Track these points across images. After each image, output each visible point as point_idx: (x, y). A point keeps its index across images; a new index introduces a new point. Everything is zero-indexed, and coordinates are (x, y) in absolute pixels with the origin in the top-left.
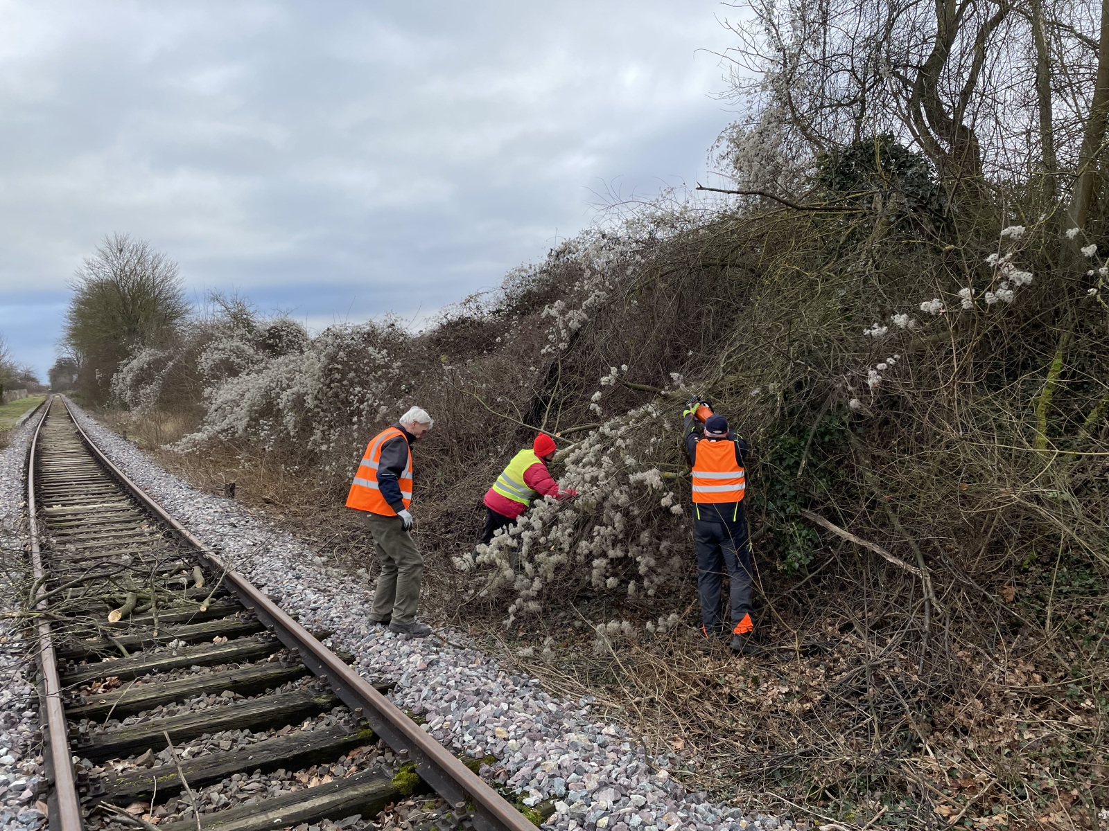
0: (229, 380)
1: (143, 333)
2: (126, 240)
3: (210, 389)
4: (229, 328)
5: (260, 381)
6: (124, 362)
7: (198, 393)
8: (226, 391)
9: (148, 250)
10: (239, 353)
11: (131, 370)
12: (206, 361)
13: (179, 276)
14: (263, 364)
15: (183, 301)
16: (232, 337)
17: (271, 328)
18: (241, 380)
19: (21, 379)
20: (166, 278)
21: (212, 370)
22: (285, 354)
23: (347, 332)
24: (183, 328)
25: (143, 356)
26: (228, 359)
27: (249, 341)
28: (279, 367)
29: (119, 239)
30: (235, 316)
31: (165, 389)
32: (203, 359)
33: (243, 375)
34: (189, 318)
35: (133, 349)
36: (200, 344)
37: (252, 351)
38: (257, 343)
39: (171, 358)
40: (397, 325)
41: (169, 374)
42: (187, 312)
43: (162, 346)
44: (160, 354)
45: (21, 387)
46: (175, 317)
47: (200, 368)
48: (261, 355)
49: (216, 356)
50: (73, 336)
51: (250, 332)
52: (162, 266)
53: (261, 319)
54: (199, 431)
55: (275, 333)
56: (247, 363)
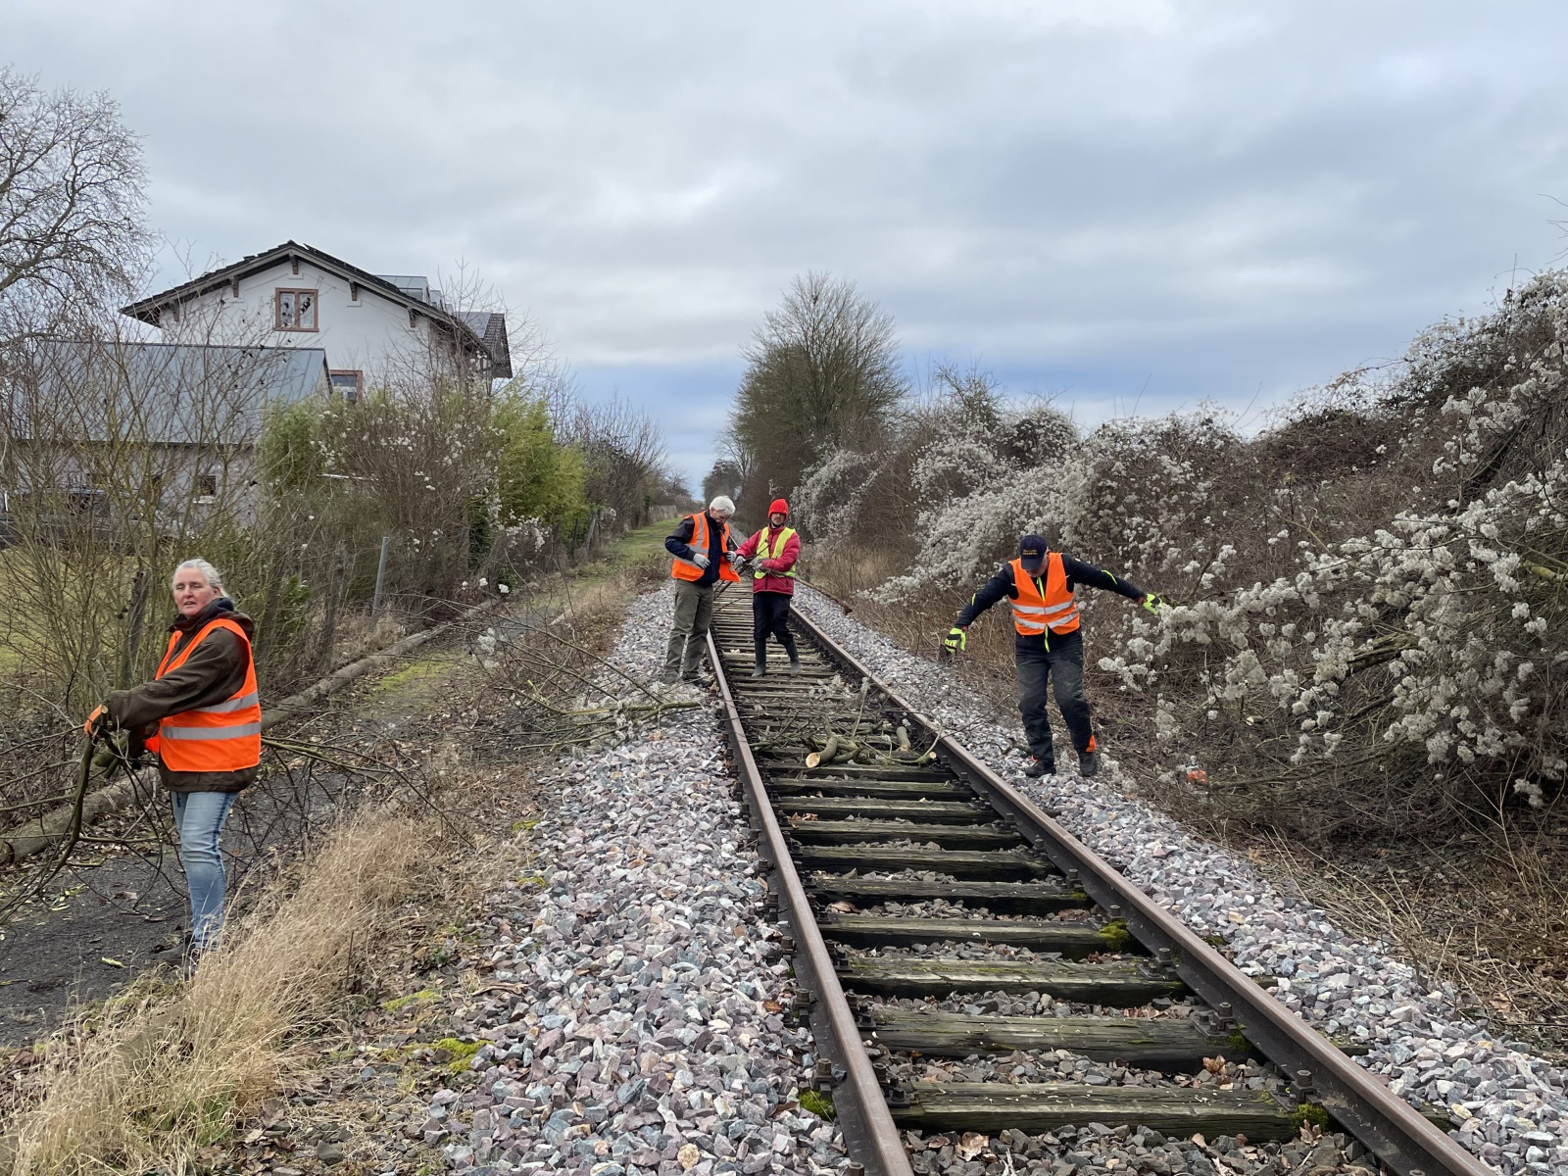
0: (955, 500)
1: (837, 425)
2: (824, 282)
3: (927, 513)
4: (961, 421)
5: (998, 504)
6: (809, 469)
7: (909, 519)
8: (949, 518)
9: (852, 298)
10: (972, 461)
11: (818, 481)
12: (924, 471)
13: (894, 338)
14: (1005, 479)
15: (896, 376)
16: (963, 435)
17: (1023, 423)
18: (971, 502)
19: (669, 491)
20: (875, 340)
21: (931, 485)
22: (1039, 465)
23: (1134, 431)
24: (892, 419)
25: (837, 462)
26: (955, 469)
27: (987, 441)
28: (1027, 484)
29: (814, 281)
30: (969, 403)
31: (863, 513)
32: (920, 470)
33: (975, 495)
34: (904, 404)
35: (822, 451)
36: (917, 444)
37: (990, 458)
38: (999, 445)
39: (874, 466)
40: (1217, 422)
41: (871, 489)
42: (899, 394)
43: (863, 449)
44: (860, 459)
45: (669, 502)
46: (884, 403)
47: (915, 481)
48: (1004, 465)
49: (939, 465)
50: (741, 429)
51: (990, 428)
52: (871, 322)
53: (1008, 408)
54: (909, 574)
55: (1027, 431)
56: (983, 477)
